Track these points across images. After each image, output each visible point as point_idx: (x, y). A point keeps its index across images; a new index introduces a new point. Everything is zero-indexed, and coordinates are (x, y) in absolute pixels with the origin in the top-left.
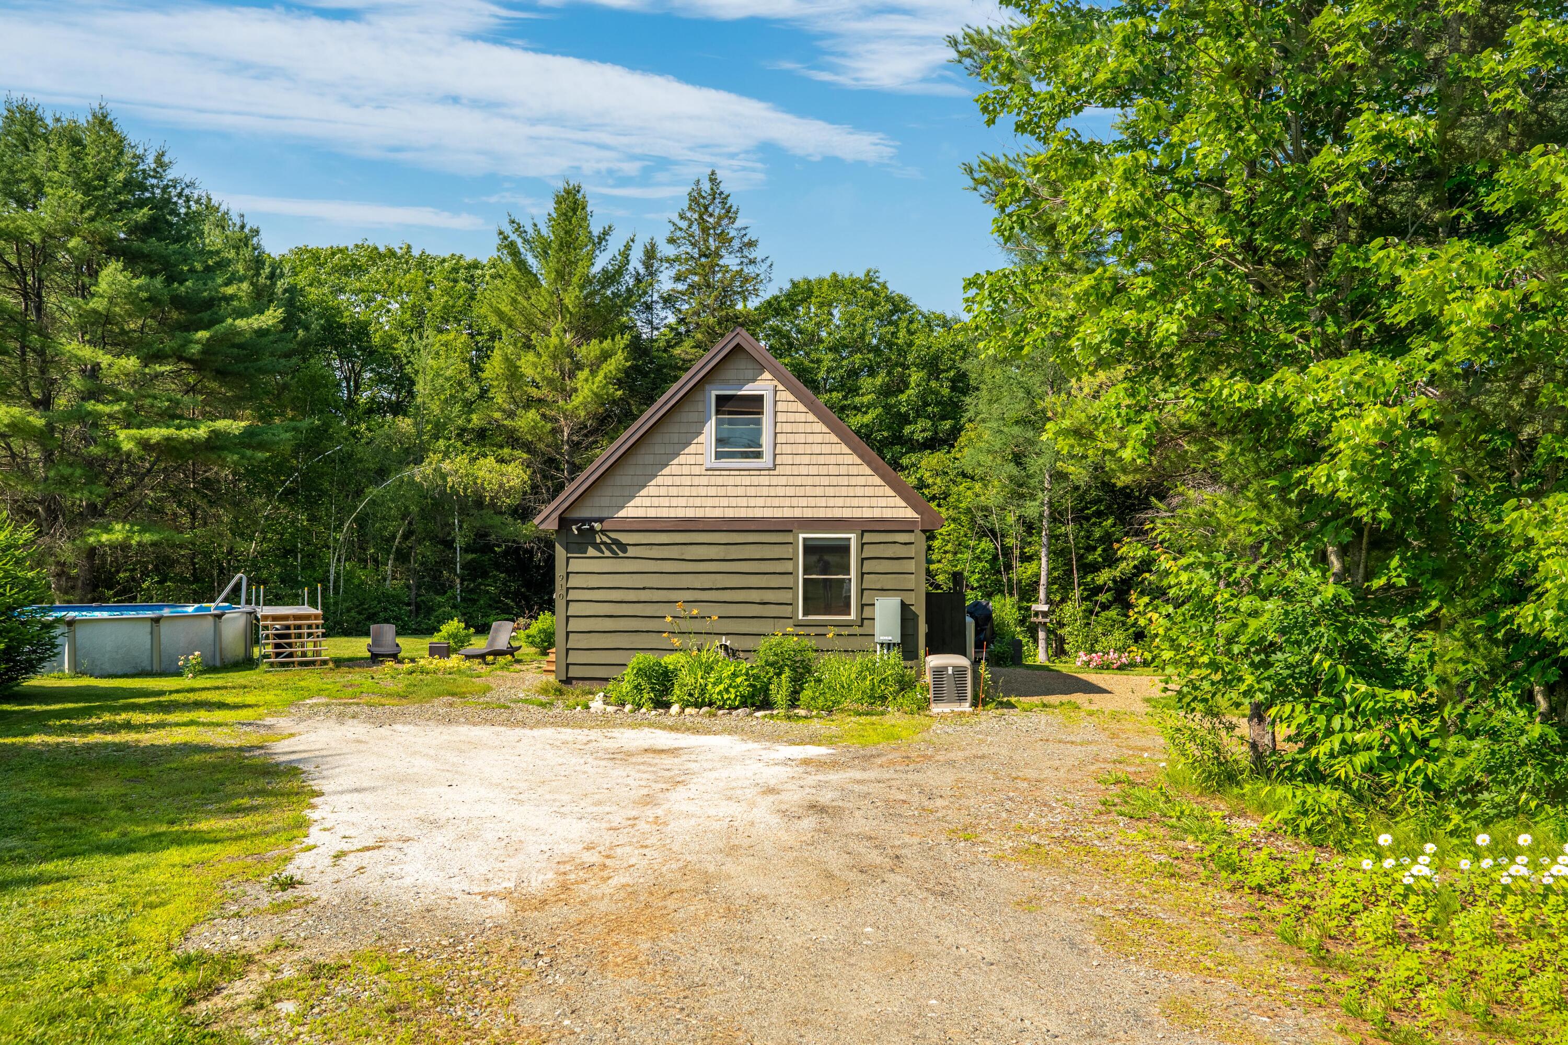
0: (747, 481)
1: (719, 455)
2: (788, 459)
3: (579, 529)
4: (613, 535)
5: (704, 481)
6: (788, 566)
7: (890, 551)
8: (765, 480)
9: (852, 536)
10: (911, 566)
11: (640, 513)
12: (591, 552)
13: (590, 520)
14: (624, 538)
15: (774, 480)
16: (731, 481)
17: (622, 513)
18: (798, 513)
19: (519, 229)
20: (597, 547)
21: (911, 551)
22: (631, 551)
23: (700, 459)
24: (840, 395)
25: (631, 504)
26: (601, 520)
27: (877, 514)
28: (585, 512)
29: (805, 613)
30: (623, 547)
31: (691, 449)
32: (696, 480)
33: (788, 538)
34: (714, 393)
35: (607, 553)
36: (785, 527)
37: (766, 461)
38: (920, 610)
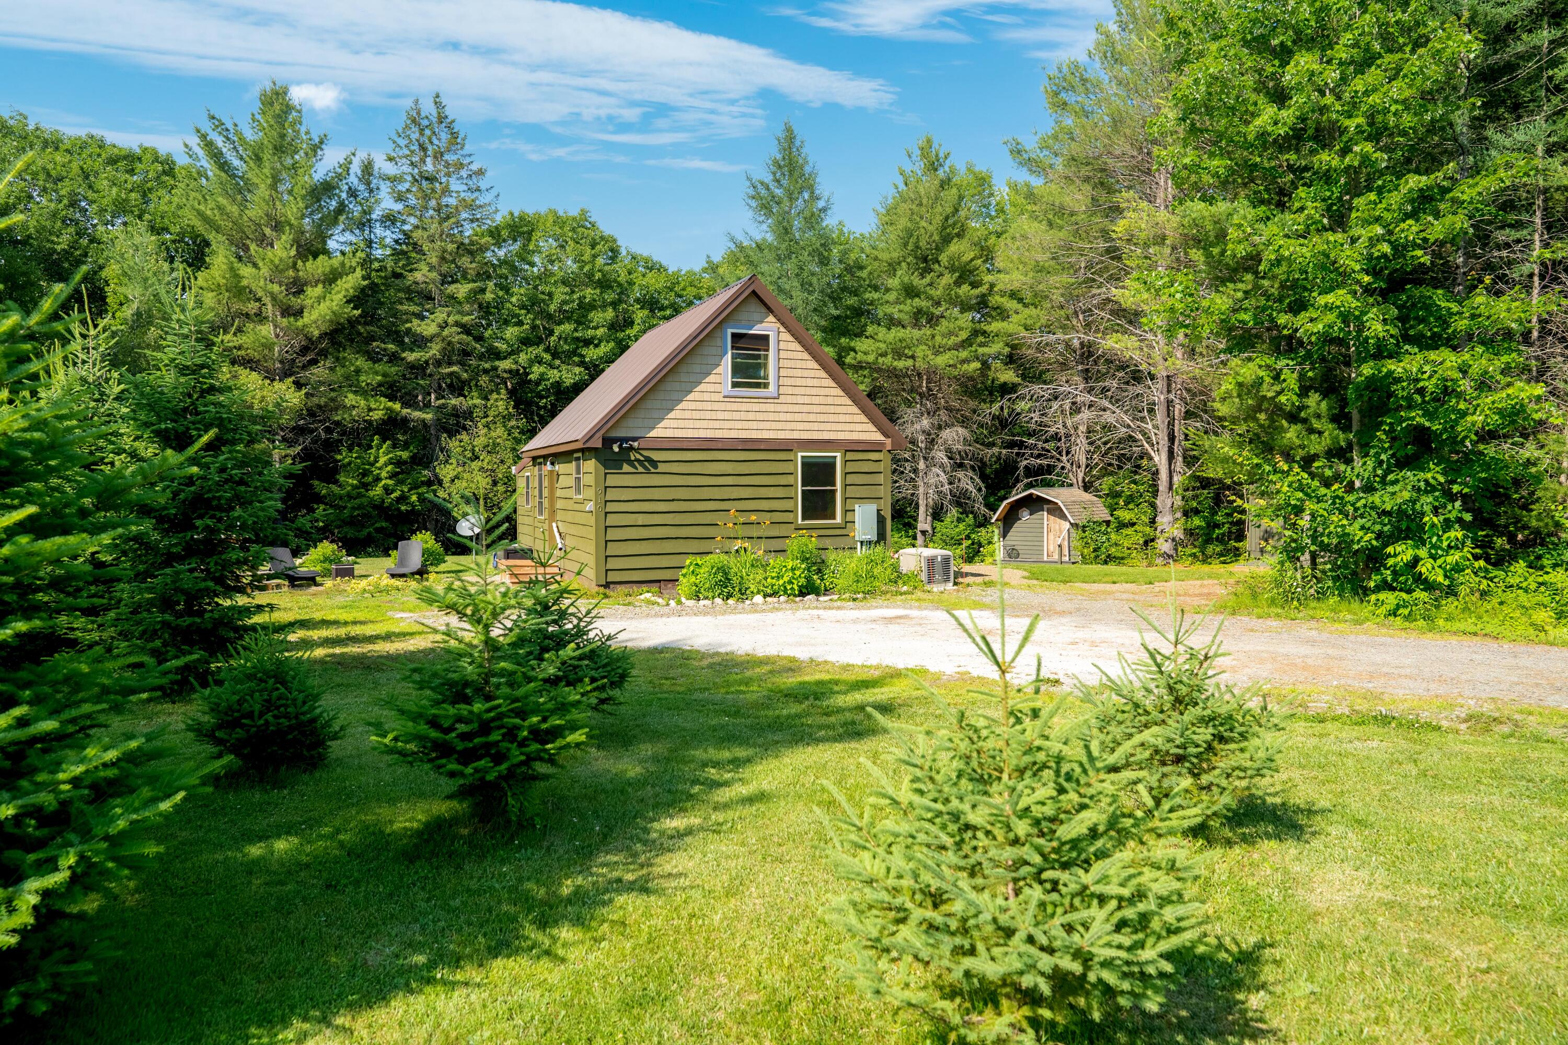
0: (756, 407)
1: (735, 385)
2: (790, 390)
3: (620, 447)
4: (645, 453)
5: (722, 406)
6: (789, 480)
7: (866, 467)
8: (771, 407)
9: (838, 455)
10: (880, 479)
11: (669, 433)
12: (626, 468)
13: (627, 440)
14: (655, 456)
15: (779, 408)
16: (744, 407)
17: (653, 434)
18: (796, 435)
19: (219, 125)
20: (630, 462)
21: (881, 467)
22: (662, 468)
23: (717, 388)
24: (572, 327)
25: (661, 425)
26: (635, 439)
27: (855, 436)
28: (621, 433)
29: (804, 518)
30: (654, 463)
31: (711, 378)
32: (716, 406)
33: (790, 456)
34: (730, 331)
35: (641, 469)
36: (786, 447)
37: (772, 388)
38: (887, 514)
